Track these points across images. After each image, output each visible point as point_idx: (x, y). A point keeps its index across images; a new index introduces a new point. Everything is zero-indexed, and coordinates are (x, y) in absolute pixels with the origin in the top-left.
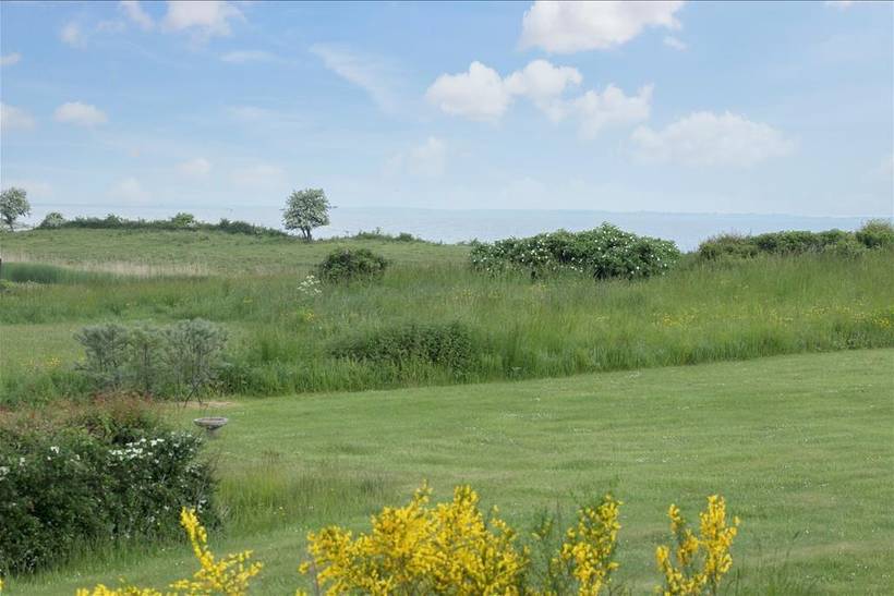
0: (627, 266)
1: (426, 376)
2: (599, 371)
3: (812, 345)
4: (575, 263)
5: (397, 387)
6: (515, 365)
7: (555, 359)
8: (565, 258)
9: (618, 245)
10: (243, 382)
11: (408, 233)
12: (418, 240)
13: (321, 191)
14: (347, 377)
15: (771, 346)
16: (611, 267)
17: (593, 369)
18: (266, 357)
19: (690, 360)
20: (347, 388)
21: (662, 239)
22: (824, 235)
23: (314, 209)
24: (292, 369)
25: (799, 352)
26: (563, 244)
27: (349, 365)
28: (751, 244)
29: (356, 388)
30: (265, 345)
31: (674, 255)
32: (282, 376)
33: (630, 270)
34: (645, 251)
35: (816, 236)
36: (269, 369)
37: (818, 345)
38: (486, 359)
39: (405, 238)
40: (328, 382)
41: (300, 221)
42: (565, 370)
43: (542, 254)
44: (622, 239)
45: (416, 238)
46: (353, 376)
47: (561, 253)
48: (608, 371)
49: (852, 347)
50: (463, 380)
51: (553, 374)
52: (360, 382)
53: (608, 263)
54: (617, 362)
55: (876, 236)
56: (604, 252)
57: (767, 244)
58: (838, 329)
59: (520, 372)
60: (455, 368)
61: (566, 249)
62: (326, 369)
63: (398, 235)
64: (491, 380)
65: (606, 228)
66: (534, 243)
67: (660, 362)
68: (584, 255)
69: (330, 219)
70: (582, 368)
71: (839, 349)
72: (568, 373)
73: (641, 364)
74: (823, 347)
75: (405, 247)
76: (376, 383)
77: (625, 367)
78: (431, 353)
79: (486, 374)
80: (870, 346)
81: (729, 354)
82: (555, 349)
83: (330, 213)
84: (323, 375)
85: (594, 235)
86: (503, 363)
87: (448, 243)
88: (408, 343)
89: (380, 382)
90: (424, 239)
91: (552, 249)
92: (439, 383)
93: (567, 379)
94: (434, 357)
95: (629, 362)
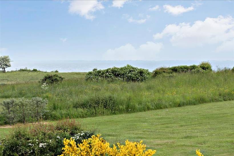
0: (136, 77)
1: (104, 113)
2: (154, 110)
3: (213, 100)
4: (121, 77)
5: (95, 116)
6: (129, 109)
7: (140, 106)
8: (117, 75)
9: (133, 71)
10: (49, 116)
11: (36, 69)
12: (39, 71)
13: (8, 56)
14: (80, 113)
15: (202, 101)
16: (132, 78)
17: (152, 109)
18: (55, 108)
19: (179, 106)
20: (81, 117)
21: (145, 69)
22: (191, 66)
23: (6, 62)
24: (64, 112)
25: (210, 102)
26: (116, 71)
27: (80, 110)
28: (170, 70)
29: (83, 117)
30: (54, 104)
31: (149, 74)
32: (61, 114)
33: (137, 79)
34: (141, 72)
35: (189, 67)
36: (57, 112)
37: (215, 100)
38: (121, 107)
39: (35, 70)
40: (75, 116)
41: (2, 66)
42: (144, 110)
43: (110, 74)
44: (134, 69)
45: (38, 70)
46: (82, 114)
47: (116, 74)
48: (156, 110)
49: (225, 100)
50: (115, 114)
51: (140, 111)
52: (84, 115)
53: (131, 77)
54: (158, 107)
55: (206, 66)
56: (129, 73)
57: (175, 70)
58: (220, 95)
59: (131, 110)
60: (112, 110)
61: (117, 73)
62: (74, 111)
63: (33, 69)
64: (123, 113)
65: (128, 66)
66: (107, 71)
67: (171, 106)
68: (123, 75)
69: (11, 65)
70: (149, 109)
71: (221, 101)
72: (145, 110)
73: (166, 107)
74: (217, 101)
75: (35, 73)
76: (89, 115)
77: (161, 108)
78: (104, 105)
79: (121, 111)
80: (230, 100)
81: (190, 103)
82: (140, 103)
83: (11, 63)
84: (73, 113)
85: (125, 68)
86: (126, 108)
87: (49, 72)
88: (97, 103)
89: (90, 115)
90: (41, 71)
91: (113, 72)
92: (108, 115)
93: (145, 112)
94: (105, 107)
95: (162, 106)
